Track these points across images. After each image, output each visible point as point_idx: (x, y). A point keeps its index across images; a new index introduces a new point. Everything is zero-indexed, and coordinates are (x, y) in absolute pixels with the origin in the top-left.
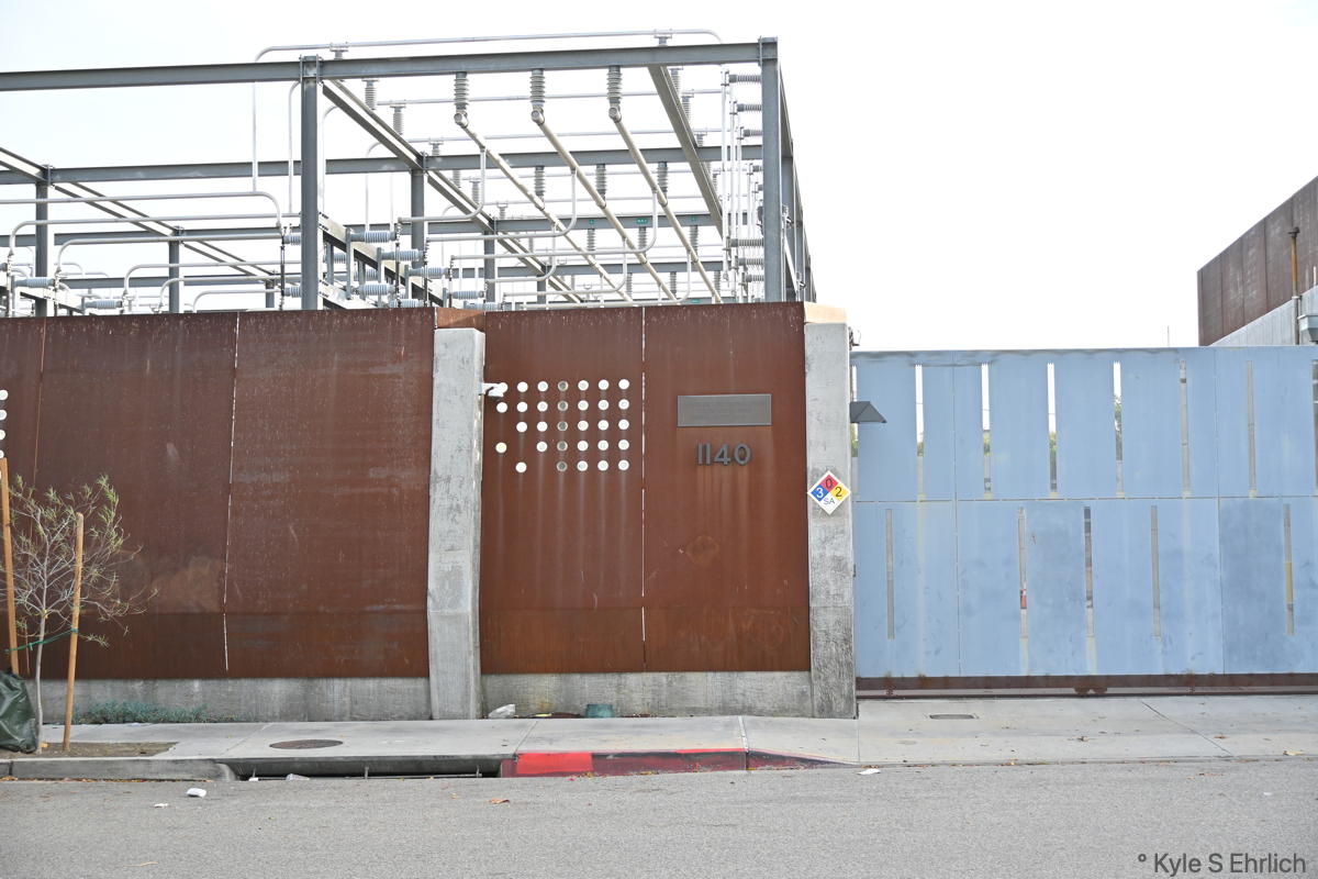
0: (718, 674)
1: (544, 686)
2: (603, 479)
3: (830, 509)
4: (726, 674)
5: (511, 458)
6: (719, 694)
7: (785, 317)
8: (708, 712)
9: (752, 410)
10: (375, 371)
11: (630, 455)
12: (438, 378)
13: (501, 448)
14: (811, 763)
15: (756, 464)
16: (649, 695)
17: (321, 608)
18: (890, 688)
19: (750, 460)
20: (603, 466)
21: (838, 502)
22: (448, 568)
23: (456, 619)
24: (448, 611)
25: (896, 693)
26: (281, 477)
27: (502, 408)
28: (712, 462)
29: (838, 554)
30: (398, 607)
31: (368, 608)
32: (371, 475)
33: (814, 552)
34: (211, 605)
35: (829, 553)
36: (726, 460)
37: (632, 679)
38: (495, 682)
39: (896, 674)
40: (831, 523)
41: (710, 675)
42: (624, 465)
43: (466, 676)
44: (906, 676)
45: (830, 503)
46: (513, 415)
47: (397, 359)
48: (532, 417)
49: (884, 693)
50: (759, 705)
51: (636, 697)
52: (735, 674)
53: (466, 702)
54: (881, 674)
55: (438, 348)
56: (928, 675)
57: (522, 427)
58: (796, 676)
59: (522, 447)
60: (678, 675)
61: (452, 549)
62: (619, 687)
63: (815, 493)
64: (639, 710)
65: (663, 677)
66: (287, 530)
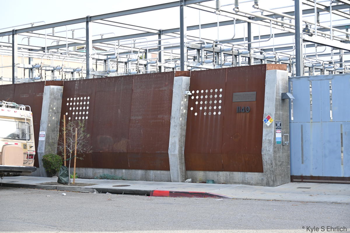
0: (241, 172)
1: (200, 174)
2: (214, 117)
3: (268, 125)
4: (243, 173)
5: (194, 111)
6: (241, 178)
7: (261, 68)
8: (239, 183)
9: (251, 96)
10: (161, 89)
11: (221, 110)
12: (174, 90)
13: (192, 109)
14: (220, 197)
15: (251, 112)
16: (225, 178)
17: (147, 152)
18: (302, 179)
19: (249, 112)
20: (215, 113)
21: (270, 123)
22: (173, 142)
23: (174, 155)
24: (173, 153)
25: (304, 180)
26: (140, 118)
27: (193, 98)
28: (240, 112)
29: (270, 138)
30: (163, 152)
31: (156, 152)
32: (159, 117)
33: (264, 138)
34: (125, 151)
35: (267, 138)
36: (243, 111)
37: (221, 173)
38: (189, 173)
39: (304, 175)
40: (268, 129)
41: (239, 173)
42: (219, 113)
43: (178, 170)
44: (307, 175)
45: (268, 123)
46: (195, 100)
47: (166, 86)
48: (199, 100)
49: (300, 180)
50: (252, 182)
51: (222, 178)
52: (245, 173)
53: (178, 178)
54: (300, 174)
55: (175, 82)
56: (314, 175)
57: (197, 103)
58: (261, 174)
59: (196, 109)
60: (232, 172)
61: (174, 136)
62: (218, 175)
63: (265, 121)
64: (223, 182)
65: (228, 173)
66: (141, 132)
